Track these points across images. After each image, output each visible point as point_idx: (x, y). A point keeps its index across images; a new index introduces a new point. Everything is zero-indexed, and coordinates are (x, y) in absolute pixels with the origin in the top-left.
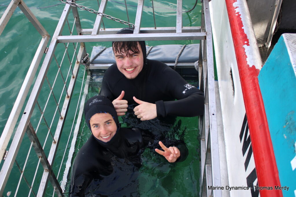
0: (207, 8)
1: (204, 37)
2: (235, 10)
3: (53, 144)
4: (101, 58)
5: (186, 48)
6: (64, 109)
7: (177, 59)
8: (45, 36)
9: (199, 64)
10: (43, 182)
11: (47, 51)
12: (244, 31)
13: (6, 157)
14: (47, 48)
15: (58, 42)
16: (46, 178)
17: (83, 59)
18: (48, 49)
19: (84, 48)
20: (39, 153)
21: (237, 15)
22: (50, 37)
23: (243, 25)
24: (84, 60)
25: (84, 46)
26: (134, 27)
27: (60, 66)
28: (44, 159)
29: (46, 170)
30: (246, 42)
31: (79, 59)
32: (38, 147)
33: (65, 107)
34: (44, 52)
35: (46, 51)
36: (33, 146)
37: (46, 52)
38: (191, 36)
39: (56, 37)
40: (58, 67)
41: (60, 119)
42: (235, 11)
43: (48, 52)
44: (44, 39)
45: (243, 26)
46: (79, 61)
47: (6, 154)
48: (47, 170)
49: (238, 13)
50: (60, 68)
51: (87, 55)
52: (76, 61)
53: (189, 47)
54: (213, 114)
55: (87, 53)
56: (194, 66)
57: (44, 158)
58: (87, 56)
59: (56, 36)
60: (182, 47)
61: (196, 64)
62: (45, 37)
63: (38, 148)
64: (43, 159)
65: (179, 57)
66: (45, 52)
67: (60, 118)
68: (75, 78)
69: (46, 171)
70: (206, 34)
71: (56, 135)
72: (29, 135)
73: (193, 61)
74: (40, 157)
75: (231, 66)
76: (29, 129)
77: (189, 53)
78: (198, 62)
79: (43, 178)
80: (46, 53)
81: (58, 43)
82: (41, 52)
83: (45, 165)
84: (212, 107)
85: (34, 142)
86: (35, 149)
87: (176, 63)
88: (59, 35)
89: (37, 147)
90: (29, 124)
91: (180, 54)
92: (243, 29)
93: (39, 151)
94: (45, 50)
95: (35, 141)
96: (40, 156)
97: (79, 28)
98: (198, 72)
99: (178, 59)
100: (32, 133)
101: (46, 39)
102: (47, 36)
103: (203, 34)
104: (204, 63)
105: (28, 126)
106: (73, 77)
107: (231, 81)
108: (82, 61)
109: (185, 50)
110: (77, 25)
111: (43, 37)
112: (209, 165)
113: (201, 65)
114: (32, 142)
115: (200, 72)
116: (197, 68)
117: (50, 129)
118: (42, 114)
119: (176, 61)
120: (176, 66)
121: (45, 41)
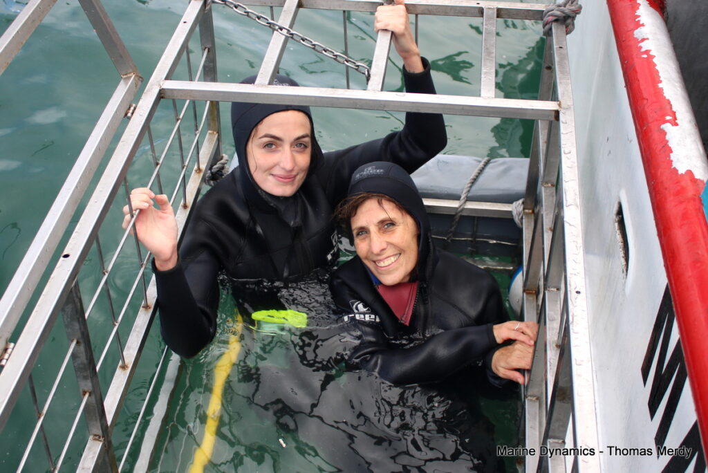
0: (561, 48)
1: (553, 113)
2: (641, 44)
3: (119, 371)
5: (490, 165)
7: (465, 191)
8: (130, 75)
9: (524, 209)
10: (83, 468)
11: (132, 113)
12: (663, 93)
13: (7, 360)
14: (134, 105)
15: (162, 95)
16: (93, 457)
17: (211, 169)
18: (135, 109)
19: (216, 136)
20: (85, 378)
21: (645, 56)
22: (143, 80)
23: (661, 79)
24: (213, 170)
25: (218, 132)
26: (369, 75)
27: (160, 162)
28: (96, 401)
29: (96, 435)
30: (668, 118)
31: (203, 164)
32: (87, 359)
34: (123, 114)
35: (131, 111)
36: (74, 356)
37: (129, 115)
38: (519, 107)
40: (155, 164)
41: (141, 309)
42: (641, 47)
43: (134, 114)
44: (126, 84)
45: (661, 82)
46: (203, 167)
47: (9, 351)
48: (97, 437)
49: (647, 52)
50: (159, 166)
51: (222, 158)
52: (196, 167)
53: (498, 166)
54: (578, 292)
55: (224, 155)
56: (510, 212)
57: (96, 397)
58: (222, 161)
59: (158, 81)
60: (480, 162)
61: (515, 208)
62: (131, 77)
63: (84, 364)
64: (93, 399)
65: (471, 187)
66: (126, 114)
67: (143, 307)
68: (189, 210)
69: (95, 439)
70: (559, 105)
71: (129, 348)
72: (69, 319)
73: (509, 199)
74: (84, 393)
75: (619, 197)
76: (71, 299)
77: (498, 177)
78: (523, 203)
79: (86, 457)
80: (129, 118)
81: (162, 97)
82: (116, 112)
83: (96, 420)
85: (78, 342)
86: (76, 364)
88: (167, 78)
89: (83, 358)
90: (75, 286)
91: (475, 180)
92: (662, 89)
93: (85, 374)
94: (126, 109)
95: (81, 341)
96: (86, 389)
97: (212, 79)
98: (520, 231)
99: (469, 191)
100: (77, 312)
101: (131, 83)
102: (133, 76)
103: (550, 106)
104: (545, 192)
105: (71, 291)
106: (185, 206)
107: (619, 237)
108: (209, 172)
109: (487, 170)
110: (207, 69)
111: (125, 77)
112: (556, 441)
113: (531, 211)
114: (72, 341)
115: (526, 228)
116: (520, 217)
117: (117, 325)
118: (105, 274)
119: (463, 196)
120: (462, 207)
121: (130, 86)
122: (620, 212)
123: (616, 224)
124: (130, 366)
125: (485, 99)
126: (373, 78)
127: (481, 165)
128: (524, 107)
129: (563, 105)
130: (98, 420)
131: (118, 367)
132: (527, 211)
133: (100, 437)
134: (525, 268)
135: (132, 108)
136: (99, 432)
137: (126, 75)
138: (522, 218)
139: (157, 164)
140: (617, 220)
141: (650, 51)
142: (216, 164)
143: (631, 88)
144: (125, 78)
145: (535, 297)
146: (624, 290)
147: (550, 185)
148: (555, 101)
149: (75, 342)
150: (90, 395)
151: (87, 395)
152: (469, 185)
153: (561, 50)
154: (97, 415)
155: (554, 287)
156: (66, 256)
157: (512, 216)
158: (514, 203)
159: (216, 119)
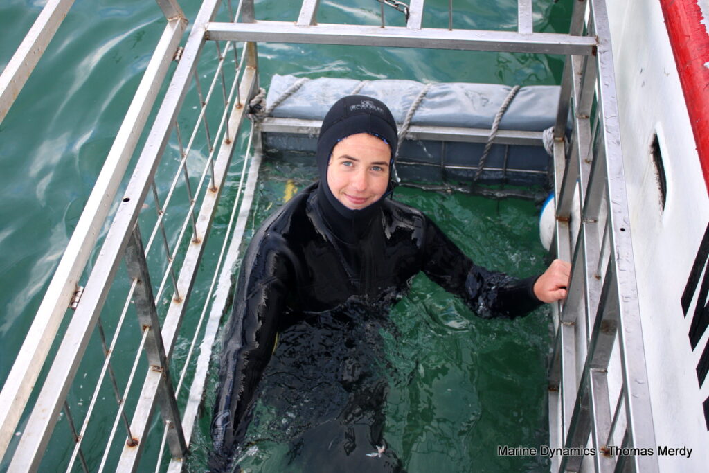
1: (591, 49)
3: (173, 304)
4: (297, 103)
5: (520, 93)
6: (204, 219)
7: (496, 120)
8: (176, 18)
9: (554, 137)
11: (180, 57)
12: (705, 30)
13: (78, 303)
14: (181, 48)
15: (207, 36)
16: (154, 387)
17: (249, 103)
18: (182, 51)
19: (254, 71)
20: (145, 314)
22: (187, 23)
23: (703, 15)
24: (251, 105)
25: (256, 68)
26: (408, 13)
27: (207, 101)
28: (156, 335)
29: (155, 366)
31: (243, 99)
32: (147, 296)
33: (204, 215)
34: (172, 58)
35: (179, 54)
36: (135, 294)
37: (177, 58)
39: (203, 24)
40: (202, 104)
41: (191, 243)
43: (182, 57)
44: (173, 27)
45: (702, 18)
46: (243, 102)
47: (79, 294)
48: (156, 368)
50: (205, 106)
51: (259, 92)
52: (237, 102)
53: (528, 93)
54: (623, 230)
55: (261, 89)
56: (541, 141)
57: (155, 331)
58: (260, 95)
59: (203, 22)
60: (509, 90)
61: (547, 136)
62: (177, 20)
63: (144, 301)
64: (153, 333)
65: (502, 116)
66: (174, 58)
67: (193, 241)
68: (232, 145)
69: (154, 370)
70: (597, 40)
71: (182, 282)
72: (130, 260)
73: (540, 126)
74: (145, 328)
75: (654, 129)
76: (133, 241)
77: (528, 105)
78: (553, 131)
79: (146, 388)
80: (178, 62)
81: (208, 39)
82: (165, 56)
83: (156, 353)
84: (619, 212)
85: (139, 281)
86: (138, 301)
87: (493, 130)
88: (211, 20)
89: (143, 296)
90: (136, 229)
91: (506, 109)
92: (704, 25)
93: (146, 311)
94: (174, 52)
95: (142, 280)
96: (146, 324)
98: (550, 159)
99: (500, 120)
100: (138, 254)
101: (178, 26)
102: (180, 19)
103: (588, 41)
104: (580, 123)
105: (133, 234)
106: (228, 142)
107: (653, 169)
108: (248, 105)
109: (517, 98)
111: (171, 20)
112: (599, 370)
113: (561, 139)
114: (133, 280)
115: (557, 156)
116: (550, 145)
117: (172, 261)
118: (160, 214)
119: (494, 125)
120: (493, 136)
121: (176, 30)
122: (656, 145)
123: (651, 156)
124: (184, 299)
125: (523, 35)
126: (412, 16)
127: (511, 93)
128: (562, 43)
129: (600, 40)
130: (158, 352)
131: (173, 299)
132: (557, 139)
133: (159, 368)
134: (557, 196)
135: (180, 51)
136: (159, 364)
137: (172, 18)
138: (552, 146)
139: (204, 104)
140: (652, 151)
142: (253, 98)
143: (670, 24)
144: (172, 22)
145: (568, 224)
147: (584, 116)
148: (591, 36)
149: (136, 282)
150: (150, 330)
151: (147, 330)
152: (501, 114)
154: (156, 347)
155: (592, 219)
156: (127, 200)
157: (543, 143)
158: (545, 132)
159: (254, 54)
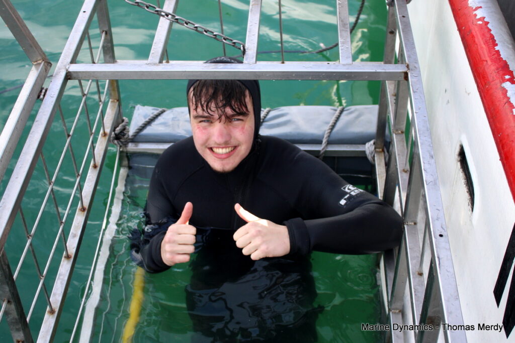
0: (404, 17)
1: (403, 75)
2: (475, 12)
3: (47, 316)
4: (155, 129)
5: (345, 113)
6: (75, 236)
7: (325, 136)
8: (40, 62)
9: (375, 148)
11: (44, 95)
12: (500, 55)
14: (45, 88)
15: (69, 76)
17: (114, 131)
18: (46, 91)
19: (117, 103)
20: (18, 330)
21: (480, 22)
22: (51, 65)
23: (497, 42)
24: (116, 132)
25: (118, 100)
26: (245, 50)
27: (71, 133)
30: (507, 77)
31: (108, 129)
32: (18, 315)
33: (74, 233)
34: (36, 97)
35: (43, 94)
36: (6, 313)
37: (42, 97)
38: (374, 71)
39: (65, 66)
40: (67, 136)
41: (63, 258)
42: (476, 15)
43: (46, 96)
44: (37, 70)
45: (497, 45)
46: (108, 131)
49: (482, 19)
50: (70, 138)
51: (123, 121)
52: (101, 132)
53: (351, 113)
54: (441, 236)
55: (124, 118)
56: (364, 152)
58: (124, 124)
59: (65, 64)
60: (336, 110)
61: (369, 147)
62: (41, 63)
63: (16, 319)
65: (330, 132)
66: (39, 97)
67: (65, 257)
68: (98, 169)
70: (408, 66)
71: (55, 294)
73: (363, 140)
74: (18, 342)
75: (461, 141)
77: (349, 123)
78: (374, 143)
80: (42, 100)
81: (69, 79)
82: (30, 95)
84: (437, 219)
85: (9, 302)
86: (9, 320)
87: (323, 145)
88: (71, 62)
89: (14, 314)
91: (333, 126)
92: (498, 50)
93: (18, 327)
94: (38, 92)
95: (11, 300)
96: (18, 339)
97: (110, 57)
98: (372, 167)
99: (329, 136)
100: (6, 278)
101: (42, 68)
102: (43, 63)
103: (400, 69)
104: (396, 137)
106: (95, 167)
107: (461, 175)
108: (113, 133)
109: (343, 117)
110: (106, 49)
111: (35, 63)
113: (381, 150)
114: (4, 301)
115: (378, 165)
116: (372, 155)
117: (43, 278)
118: (29, 238)
119: (324, 141)
120: (324, 150)
121: (40, 72)
122: (462, 154)
123: (459, 164)
124: (57, 310)
125: (344, 65)
126: (248, 52)
127: (337, 113)
128: (378, 71)
129: (410, 67)
131: (47, 312)
132: (377, 150)
137: (36, 61)
138: (374, 156)
140: (459, 159)
141: (484, 18)
142: (118, 126)
143: (469, 51)
144: (35, 65)
146: (471, 220)
147: (400, 132)
148: (402, 63)
149: (6, 302)
152: (329, 131)
153: (405, 18)
155: (412, 222)
157: (366, 154)
158: (367, 144)
159: (116, 89)
